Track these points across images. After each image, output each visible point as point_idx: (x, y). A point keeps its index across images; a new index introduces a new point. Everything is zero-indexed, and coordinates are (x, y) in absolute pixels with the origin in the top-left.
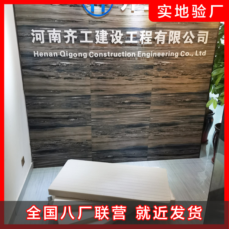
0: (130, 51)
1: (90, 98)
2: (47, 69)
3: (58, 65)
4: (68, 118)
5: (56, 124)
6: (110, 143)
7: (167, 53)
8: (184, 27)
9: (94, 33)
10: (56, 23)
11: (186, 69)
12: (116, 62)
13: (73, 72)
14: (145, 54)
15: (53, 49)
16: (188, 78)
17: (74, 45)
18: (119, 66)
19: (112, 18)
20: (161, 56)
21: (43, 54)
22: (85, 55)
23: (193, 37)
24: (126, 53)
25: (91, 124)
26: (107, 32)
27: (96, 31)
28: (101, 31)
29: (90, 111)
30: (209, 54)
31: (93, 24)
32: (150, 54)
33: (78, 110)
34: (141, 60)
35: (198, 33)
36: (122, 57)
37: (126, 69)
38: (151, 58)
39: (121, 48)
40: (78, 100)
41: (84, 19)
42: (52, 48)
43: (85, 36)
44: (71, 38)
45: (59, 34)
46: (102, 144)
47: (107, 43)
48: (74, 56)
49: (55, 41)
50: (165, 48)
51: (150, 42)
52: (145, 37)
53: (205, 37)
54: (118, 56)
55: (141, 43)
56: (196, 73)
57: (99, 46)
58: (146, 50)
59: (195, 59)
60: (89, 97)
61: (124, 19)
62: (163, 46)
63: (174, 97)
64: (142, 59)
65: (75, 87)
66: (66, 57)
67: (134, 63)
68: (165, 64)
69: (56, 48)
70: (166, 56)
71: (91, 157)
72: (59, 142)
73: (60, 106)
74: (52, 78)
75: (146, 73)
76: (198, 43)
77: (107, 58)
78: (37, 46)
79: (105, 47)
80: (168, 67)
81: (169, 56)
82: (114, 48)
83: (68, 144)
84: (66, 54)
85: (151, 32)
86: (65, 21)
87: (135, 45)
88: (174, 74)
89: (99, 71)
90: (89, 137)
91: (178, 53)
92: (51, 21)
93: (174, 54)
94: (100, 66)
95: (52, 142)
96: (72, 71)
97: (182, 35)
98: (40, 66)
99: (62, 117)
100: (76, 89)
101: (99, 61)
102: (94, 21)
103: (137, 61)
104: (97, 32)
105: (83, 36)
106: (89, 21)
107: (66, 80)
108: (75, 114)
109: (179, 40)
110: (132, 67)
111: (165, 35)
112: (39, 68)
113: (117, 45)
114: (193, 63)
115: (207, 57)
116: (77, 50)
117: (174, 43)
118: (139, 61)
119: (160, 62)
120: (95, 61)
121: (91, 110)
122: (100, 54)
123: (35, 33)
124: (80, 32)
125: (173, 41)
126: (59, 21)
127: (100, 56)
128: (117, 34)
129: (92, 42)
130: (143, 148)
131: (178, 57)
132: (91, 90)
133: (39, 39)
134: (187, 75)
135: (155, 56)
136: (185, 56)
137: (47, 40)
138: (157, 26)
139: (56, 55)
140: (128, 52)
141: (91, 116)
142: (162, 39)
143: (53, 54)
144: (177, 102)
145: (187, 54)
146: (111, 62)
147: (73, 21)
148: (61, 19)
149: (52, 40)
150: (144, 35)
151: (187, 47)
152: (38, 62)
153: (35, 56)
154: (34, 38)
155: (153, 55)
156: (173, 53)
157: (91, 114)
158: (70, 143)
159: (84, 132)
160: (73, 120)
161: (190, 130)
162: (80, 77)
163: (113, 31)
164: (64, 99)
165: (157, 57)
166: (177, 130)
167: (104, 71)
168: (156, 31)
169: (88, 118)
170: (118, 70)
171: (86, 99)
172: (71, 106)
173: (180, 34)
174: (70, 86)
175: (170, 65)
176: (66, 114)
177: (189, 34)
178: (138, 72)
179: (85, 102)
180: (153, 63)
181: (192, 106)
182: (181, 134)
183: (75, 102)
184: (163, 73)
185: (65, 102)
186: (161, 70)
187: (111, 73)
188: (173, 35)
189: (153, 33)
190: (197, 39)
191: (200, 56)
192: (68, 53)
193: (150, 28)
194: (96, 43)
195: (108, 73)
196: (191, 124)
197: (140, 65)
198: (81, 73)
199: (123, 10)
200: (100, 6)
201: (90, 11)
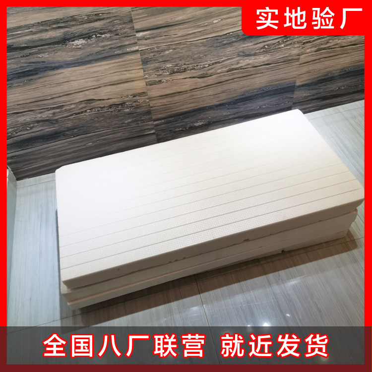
4: (64, 41)
5: (33, 63)
6: (199, 93)
25: (136, 48)
46: (177, 98)
71: (153, 134)
72: (60, 112)
83: (87, 114)
90: (140, 85)
95: (39, 115)
108: (82, 23)
130: (284, 89)
141: (131, 21)
158: (90, 109)
159: (122, 75)
160: (81, 44)
169: (126, 30)
176: (55, 26)
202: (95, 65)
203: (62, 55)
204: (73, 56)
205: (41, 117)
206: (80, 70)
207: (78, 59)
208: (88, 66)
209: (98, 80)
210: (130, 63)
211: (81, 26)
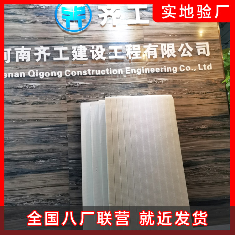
0: (116, 67)
1: (67, 129)
2: (11, 93)
3: (25, 88)
4: (35, 160)
5: (17, 169)
7: (162, 69)
8: (177, 40)
9: (70, 49)
10: (26, 40)
11: (192, 87)
12: (100, 81)
13: (43, 95)
14: (135, 70)
15: (20, 69)
16: (197, 98)
17: (46, 63)
18: (104, 86)
19: (91, 34)
20: (155, 72)
21: (8, 75)
22: (60, 74)
23: (191, 49)
24: (111, 70)
25: (68, 168)
26: (86, 48)
27: (73, 47)
28: (78, 47)
29: (66, 147)
30: (217, 68)
31: (69, 40)
32: (142, 70)
33: (50, 147)
34: (131, 77)
35: (196, 45)
36: (106, 75)
37: (113, 89)
38: (143, 75)
39: (104, 64)
40: (50, 132)
41: (59, 36)
42: (19, 68)
43: (59, 53)
44: (42, 56)
45: (29, 53)
47: (87, 59)
48: (46, 76)
49: (23, 60)
50: (158, 63)
51: (138, 56)
52: (133, 51)
53: (206, 48)
54: (101, 74)
55: (128, 59)
56: (205, 91)
57: (77, 63)
58: (135, 65)
59: (200, 74)
60: (66, 127)
61: (105, 34)
62: (156, 60)
63: (182, 124)
64: (132, 76)
66: (36, 77)
67: (123, 81)
68: (162, 81)
69: (24, 68)
70: (162, 71)
72: (20, 199)
73: (25, 141)
74: (15, 103)
75: (140, 93)
76: (199, 55)
77: (88, 77)
79: (84, 65)
80: (167, 85)
81: (165, 71)
82: (96, 65)
84: (35, 73)
85: (138, 46)
86: (36, 38)
87: (121, 61)
88: (177, 93)
89: (78, 93)
90: (66, 189)
91: (176, 68)
92: (20, 39)
93: (172, 69)
94: (79, 86)
95: (8, 200)
97: (176, 49)
99: (27, 158)
100: (47, 116)
101: (78, 80)
102: (70, 38)
103: (126, 79)
104: (74, 48)
105: (57, 54)
106: (65, 37)
107: (35, 105)
108: (45, 153)
109: (175, 53)
110: (120, 86)
111: (156, 48)
113: (98, 62)
114: (198, 78)
115: (214, 71)
116: (49, 69)
117: (169, 56)
118: (129, 79)
119: (156, 80)
120: (73, 80)
121: (68, 146)
122: (78, 72)
124: (54, 49)
125: (167, 55)
126: (29, 38)
127: (78, 75)
128: (97, 49)
129: (68, 58)
131: (177, 72)
132: (68, 118)
134: (194, 93)
135: (147, 72)
136: (186, 71)
137: (13, 59)
138: (144, 40)
139: (23, 76)
140: (112, 69)
141: (67, 154)
142: (154, 53)
143: (19, 74)
144: (189, 130)
145: (188, 69)
146: (93, 82)
147: (45, 38)
148: (31, 37)
149: (20, 58)
150: (131, 49)
151: (186, 61)
155: (145, 72)
156: (170, 68)
157: (69, 151)
158: (36, 200)
159: (58, 181)
160: (42, 162)
161: (217, 173)
162: (53, 102)
163: (93, 47)
164: (31, 132)
165: (150, 74)
166: (198, 174)
167: (84, 92)
168: (144, 45)
169: (64, 158)
170: (102, 91)
171: (60, 131)
172: (39, 141)
173: (175, 47)
174: (39, 113)
175: (170, 83)
176: (33, 153)
177: (185, 47)
178: (129, 92)
179: (60, 134)
180: (146, 81)
181: (211, 135)
182: (205, 181)
183: (45, 136)
184: (162, 92)
185: (32, 135)
186: (159, 88)
187: (94, 95)
188: (166, 48)
189: (142, 47)
190: (196, 51)
191: (205, 70)
192: (39, 72)
193: (137, 42)
194: (73, 61)
195: (90, 94)
196: (218, 163)
197: (130, 84)
198: (55, 96)
199: (103, 25)
200: (77, 22)
201: (65, 27)
202: (46, 174)
203: (33, 167)
204: (37, 168)
206: (37, 175)
207: (38, 170)
208: (42, 174)
209: (45, 183)
210: (63, 175)
211: (45, 154)
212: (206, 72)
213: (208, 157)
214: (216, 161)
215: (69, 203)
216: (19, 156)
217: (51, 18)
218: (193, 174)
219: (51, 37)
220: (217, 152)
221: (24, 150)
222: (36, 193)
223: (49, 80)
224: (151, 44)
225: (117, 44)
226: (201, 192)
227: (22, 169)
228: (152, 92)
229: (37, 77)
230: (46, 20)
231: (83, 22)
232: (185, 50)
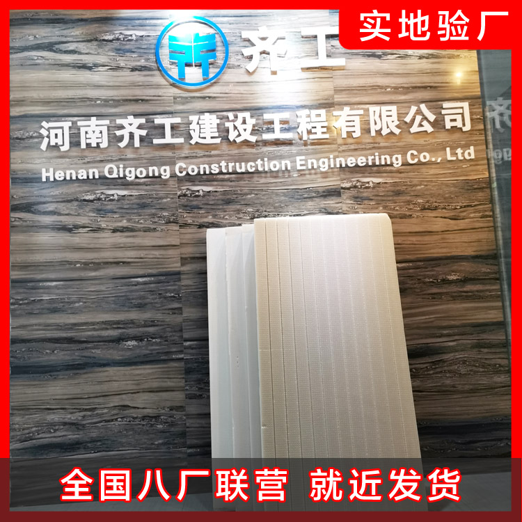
0: (277, 156)
1: (179, 280)
2: (72, 209)
3: (99, 199)
4: (119, 340)
5: (85, 357)
8: (403, 97)
9: (185, 121)
10: (99, 105)
11: (432, 195)
12: (244, 185)
13: (134, 213)
14: (315, 161)
15: (88, 162)
16: (441, 217)
17: (139, 151)
18: (253, 195)
19: (227, 89)
20: (357, 166)
21: (65, 174)
22: (165, 171)
23: (432, 117)
24: (266, 163)
25: (182, 356)
26: (217, 118)
27: (191, 118)
28: (202, 117)
29: (179, 316)
31: (183, 104)
32: (329, 162)
33: (146, 315)
34: (308, 176)
35: (442, 108)
36: (257, 172)
37: (271, 201)
38: (333, 172)
39: (254, 151)
40: (147, 286)
42: (87, 160)
43: (164, 130)
44: (132, 135)
45: (105, 129)
47: (218, 141)
48: (139, 175)
49: (94, 145)
50: (364, 147)
51: (323, 133)
52: (311, 123)
53: (462, 114)
54: (247, 170)
55: (301, 139)
56: (460, 204)
57: (200, 149)
58: (315, 152)
59: (449, 168)
60: (178, 276)
61: (256, 88)
62: (358, 141)
63: (411, 271)
64: (310, 174)
65: (140, 252)
66: (119, 178)
67: (291, 185)
68: (371, 183)
69: (96, 160)
70: (370, 164)
72: (90, 416)
73: (99, 303)
74: (81, 230)
75: (325, 209)
76: (448, 130)
77: (221, 176)
78: (51, 158)
79: (213, 152)
80: (381, 191)
81: (377, 163)
82: (236, 151)
83: (117, 423)
84: (119, 171)
85: (323, 112)
86: (119, 101)
87: (288, 143)
88: (401, 208)
89: (201, 208)
90: (179, 397)
92: (88, 103)
93: (391, 158)
94: (204, 196)
95: (69, 416)
96: (133, 211)
97: (401, 116)
98: (54, 202)
99: (103, 337)
100: (142, 256)
101: (200, 183)
102: (186, 98)
103: (297, 180)
104: (194, 118)
105: (161, 131)
106: (175, 98)
107: (118, 234)
108: (139, 327)
109: (398, 127)
110: (284, 195)
111: (358, 117)
112: (51, 207)
113: (242, 145)
114: (445, 177)
115: (479, 162)
116: (145, 161)
117: (384, 132)
118: (303, 180)
119: (358, 181)
120: (190, 184)
121: (181, 314)
122: (202, 167)
123: (48, 129)
124: (153, 122)
125: (381, 129)
126: (106, 101)
127: (202, 173)
128: (240, 120)
129: (181, 140)
131: (402, 165)
132: (181, 258)
133: (56, 141)
134: (436, 208)
135: (341, 165)
136: (420, 163)
137: (75, 143)
138: (336, 100)
139: (94, 176)
140: (270, 159)
141: (181, 331)
142: (354, 126)
143: (88, 173)
144: (424, 283)
145: (425, 157)
146: (230, 186)
147: (137, 101)
148: (110, 98)
149: (88, 141)
150: (308, 120)
151: (421, 141)
152: (52, 193)
153: (44, 179)
154: (46, 140)
155: (335, 165)
156: (388, 157)
157: (183, 324)
158: (121, 418)
159: (163, 382)
160: (133, 345)
161: (481, 370)
162: (152, 227)
163: (231, 115)
164: (111, 285)
165: (347, 169)
166: (441, 372)
167: (213, 207)
168: (334, 110)
169: (175, 338)
170: (249, 205)
171: (167, 284)
172: (127, 304)
173: (398, 113)
174: (126, 250)
175: (386, 187)
176: (115, 326)
177: (419, 112)
178: (304, 207)
179: (167, 291)
180: (338, 183)
181: (470, 294)
182: (457, 386)
183: (137, 294)
184: (370, 207)
185: (112, 292)
186: (363, 199)
187: (232, 213)
188: (380, 116)
189: (330, 114)
190: (441, 121)
191: (461, 160)
192: (125, 168)
193: (320, 104)
194: (191, 144)
195: (225, 212)
196: (482, 350)
197: (305, 190)
198: (156, 215)
199: (251, 71)
200: (199, 65)
201: (176, 77)
202: (140, 367)
203: (114, 354)
204: (122, 356)
205: (70, 418)
206: (124, 370)
207: (126, 359)
208: (133, 367)
209: (138, 384)
210: (173, 371)
211: (137, 329)
212: (461, 164)
213: (464, 337)
214: (479, 346)
215: (185, 424)
216: (89, 333)
217: (149, 59)
218: (431, 372)
219: (148, 98)
220: (482, 328)
221: (98, 320)
222: (121, 404)
223: (144, 184)
224: (349, 108)
225: (280, 108)
226: (446, 407)
227: (94, 357)
228: (349, 205)
229: (122, 178)
230: (138, 64)
231: (211, 66)
232: (419, 118)
